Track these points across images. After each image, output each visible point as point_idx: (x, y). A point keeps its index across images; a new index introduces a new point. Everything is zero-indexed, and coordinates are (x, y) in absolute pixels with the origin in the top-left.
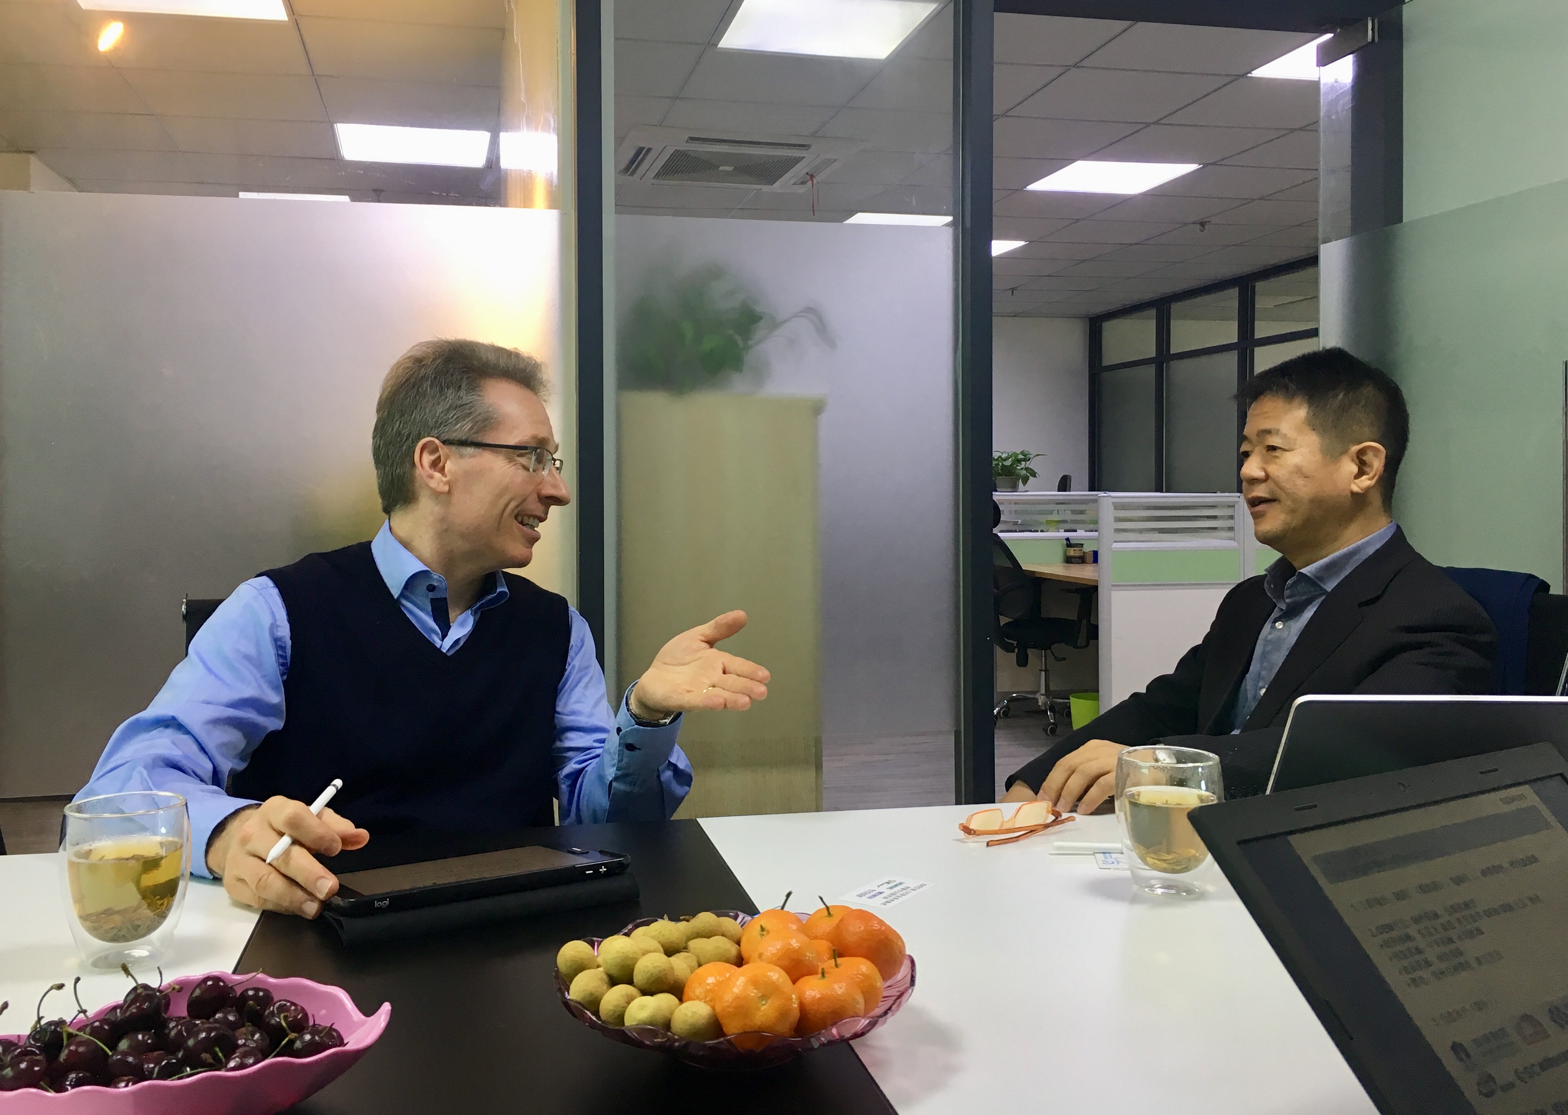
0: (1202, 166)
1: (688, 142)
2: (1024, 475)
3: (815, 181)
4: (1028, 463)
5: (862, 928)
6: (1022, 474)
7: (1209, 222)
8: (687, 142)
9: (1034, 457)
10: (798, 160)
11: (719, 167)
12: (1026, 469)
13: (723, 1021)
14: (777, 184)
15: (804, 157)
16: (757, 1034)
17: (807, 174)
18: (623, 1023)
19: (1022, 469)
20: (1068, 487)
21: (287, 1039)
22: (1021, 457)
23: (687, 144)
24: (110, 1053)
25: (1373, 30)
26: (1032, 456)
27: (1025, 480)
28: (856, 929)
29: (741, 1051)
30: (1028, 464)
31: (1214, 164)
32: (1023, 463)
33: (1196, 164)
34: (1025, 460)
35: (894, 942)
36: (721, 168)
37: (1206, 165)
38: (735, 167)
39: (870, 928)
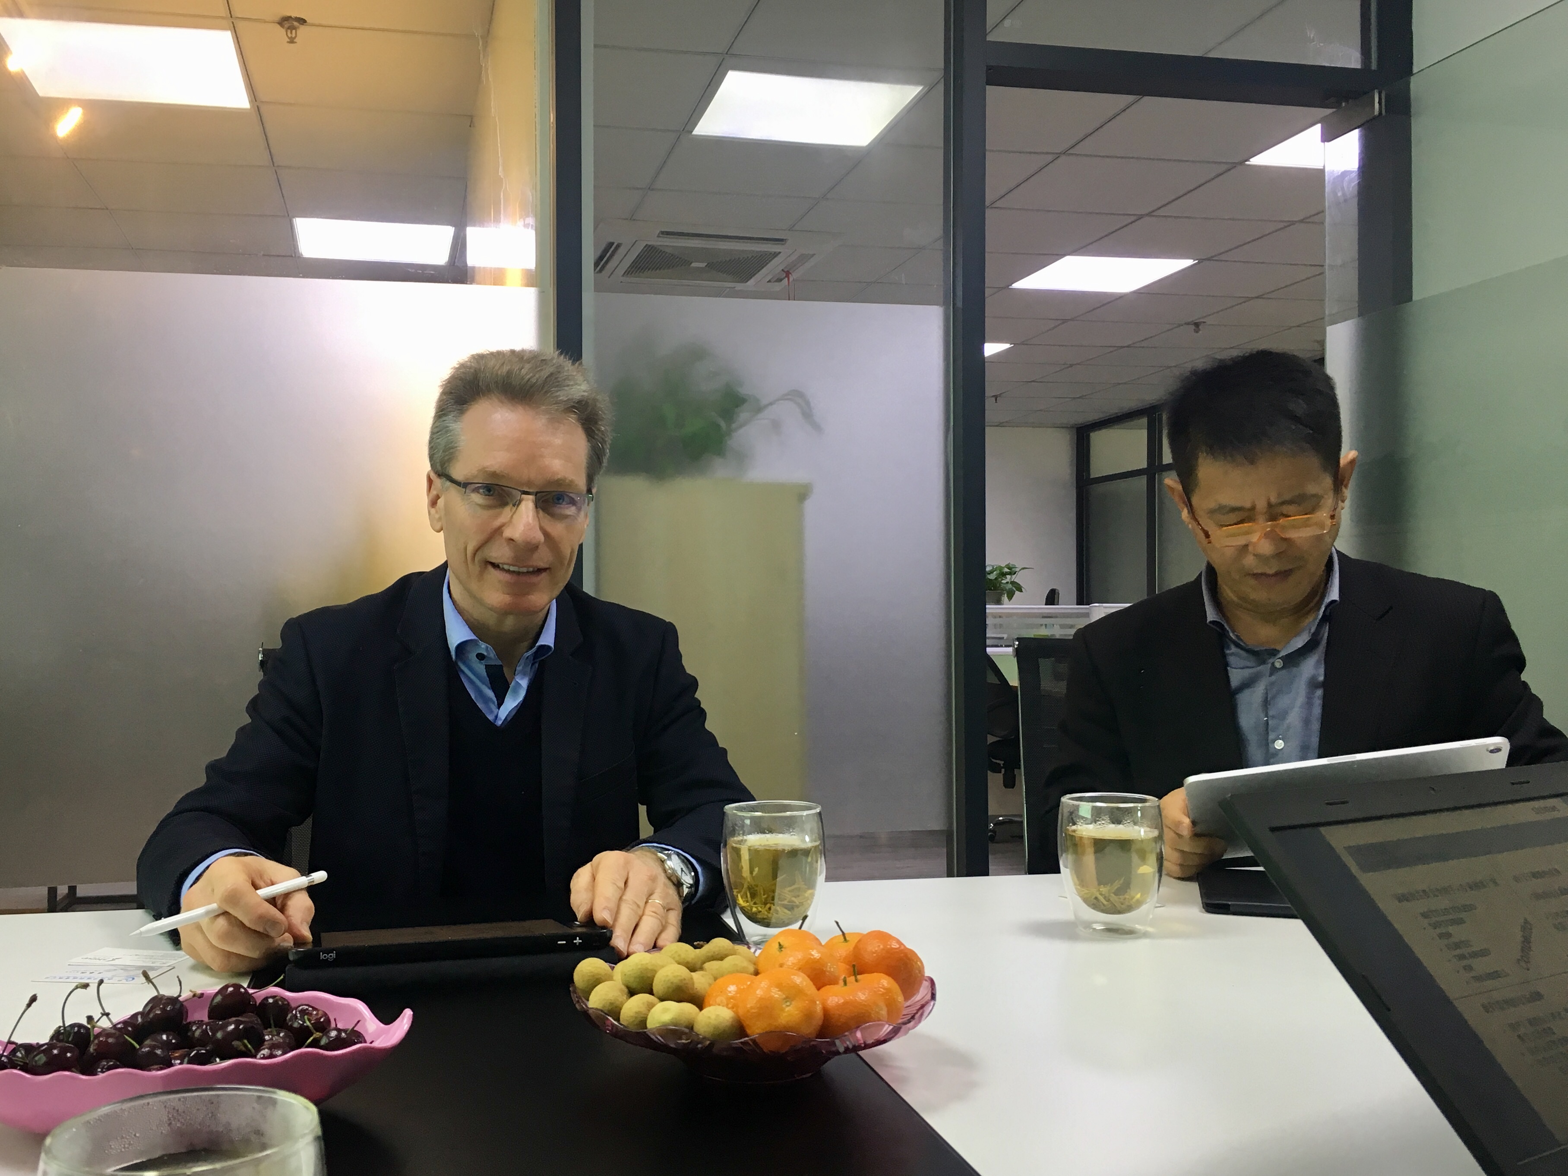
0: (1197, 261)
1: (660, 237)
2: (1009, 589)
3: (791, 279)
4: (1014, 576)
5: (882, 947)
6: (1007, 588)
7: (1204, 322)
8: (658, 236)
9: (1020, 570)
10: (776, 254)
11: (691, 264)
12: (1013, 583)
13: (746, 1023)
14: (751, 282)
15: (780, 253)
16: (780, 1034)
17: (783, 270)
18: (646, 1028)
19: (1007, 583)
20: (1056, 601)
21: (312, 1038)
22: (1006, 570)
23: (660, 239)
24: (138, 1046)
25: (1380, 103)
26: (1017, 570)
27: (1011, 596)
28: (874, 948)
29: (765, 1050)
30: (1015, 578)
31: (1208, 259)
32: (1008, 577)
33: (1192, 259)
34: (1010, 574)
35: (913, 960)
36: (693, 265)
37: (1201, 261)
38: (708, 263)
39: (889, 947)
